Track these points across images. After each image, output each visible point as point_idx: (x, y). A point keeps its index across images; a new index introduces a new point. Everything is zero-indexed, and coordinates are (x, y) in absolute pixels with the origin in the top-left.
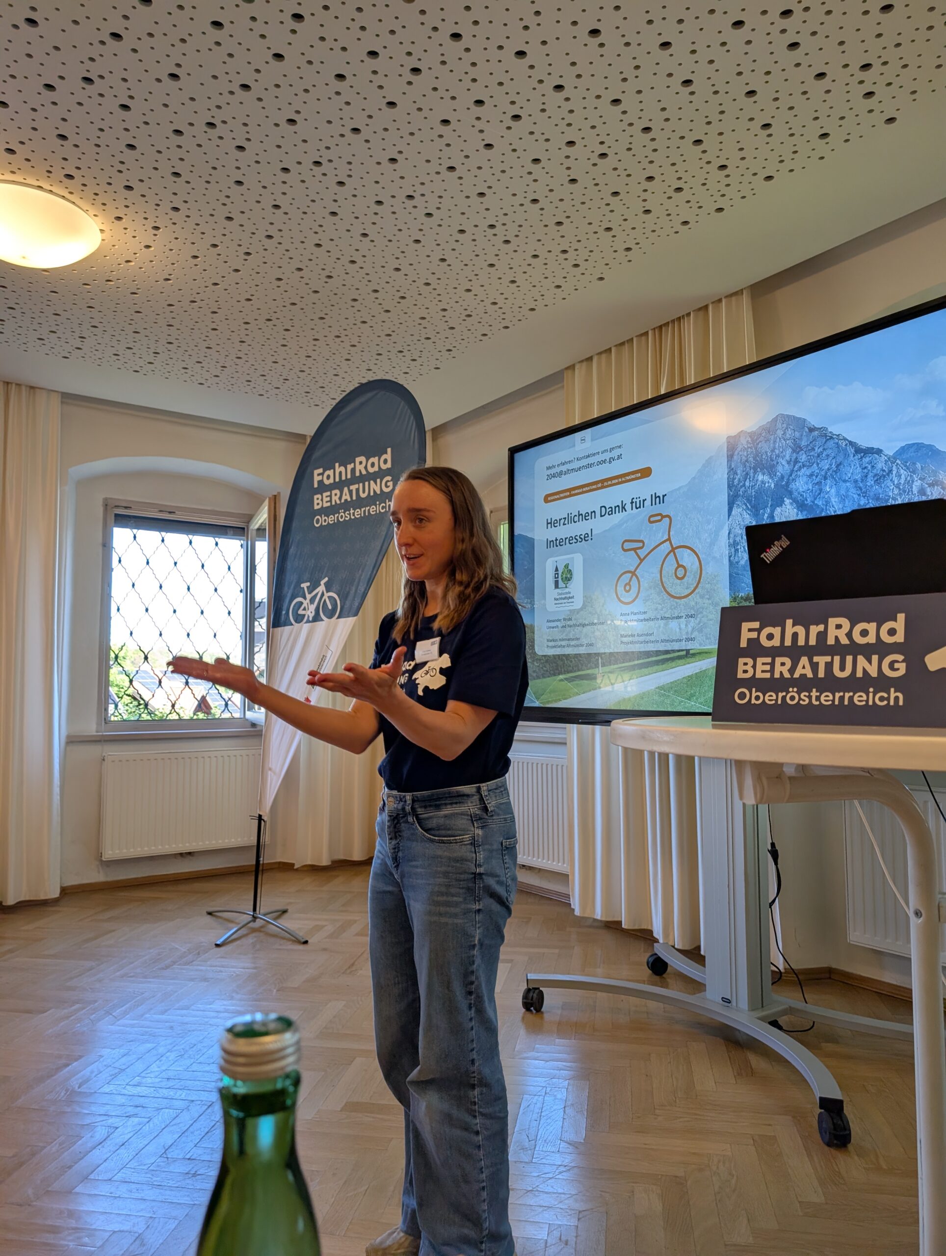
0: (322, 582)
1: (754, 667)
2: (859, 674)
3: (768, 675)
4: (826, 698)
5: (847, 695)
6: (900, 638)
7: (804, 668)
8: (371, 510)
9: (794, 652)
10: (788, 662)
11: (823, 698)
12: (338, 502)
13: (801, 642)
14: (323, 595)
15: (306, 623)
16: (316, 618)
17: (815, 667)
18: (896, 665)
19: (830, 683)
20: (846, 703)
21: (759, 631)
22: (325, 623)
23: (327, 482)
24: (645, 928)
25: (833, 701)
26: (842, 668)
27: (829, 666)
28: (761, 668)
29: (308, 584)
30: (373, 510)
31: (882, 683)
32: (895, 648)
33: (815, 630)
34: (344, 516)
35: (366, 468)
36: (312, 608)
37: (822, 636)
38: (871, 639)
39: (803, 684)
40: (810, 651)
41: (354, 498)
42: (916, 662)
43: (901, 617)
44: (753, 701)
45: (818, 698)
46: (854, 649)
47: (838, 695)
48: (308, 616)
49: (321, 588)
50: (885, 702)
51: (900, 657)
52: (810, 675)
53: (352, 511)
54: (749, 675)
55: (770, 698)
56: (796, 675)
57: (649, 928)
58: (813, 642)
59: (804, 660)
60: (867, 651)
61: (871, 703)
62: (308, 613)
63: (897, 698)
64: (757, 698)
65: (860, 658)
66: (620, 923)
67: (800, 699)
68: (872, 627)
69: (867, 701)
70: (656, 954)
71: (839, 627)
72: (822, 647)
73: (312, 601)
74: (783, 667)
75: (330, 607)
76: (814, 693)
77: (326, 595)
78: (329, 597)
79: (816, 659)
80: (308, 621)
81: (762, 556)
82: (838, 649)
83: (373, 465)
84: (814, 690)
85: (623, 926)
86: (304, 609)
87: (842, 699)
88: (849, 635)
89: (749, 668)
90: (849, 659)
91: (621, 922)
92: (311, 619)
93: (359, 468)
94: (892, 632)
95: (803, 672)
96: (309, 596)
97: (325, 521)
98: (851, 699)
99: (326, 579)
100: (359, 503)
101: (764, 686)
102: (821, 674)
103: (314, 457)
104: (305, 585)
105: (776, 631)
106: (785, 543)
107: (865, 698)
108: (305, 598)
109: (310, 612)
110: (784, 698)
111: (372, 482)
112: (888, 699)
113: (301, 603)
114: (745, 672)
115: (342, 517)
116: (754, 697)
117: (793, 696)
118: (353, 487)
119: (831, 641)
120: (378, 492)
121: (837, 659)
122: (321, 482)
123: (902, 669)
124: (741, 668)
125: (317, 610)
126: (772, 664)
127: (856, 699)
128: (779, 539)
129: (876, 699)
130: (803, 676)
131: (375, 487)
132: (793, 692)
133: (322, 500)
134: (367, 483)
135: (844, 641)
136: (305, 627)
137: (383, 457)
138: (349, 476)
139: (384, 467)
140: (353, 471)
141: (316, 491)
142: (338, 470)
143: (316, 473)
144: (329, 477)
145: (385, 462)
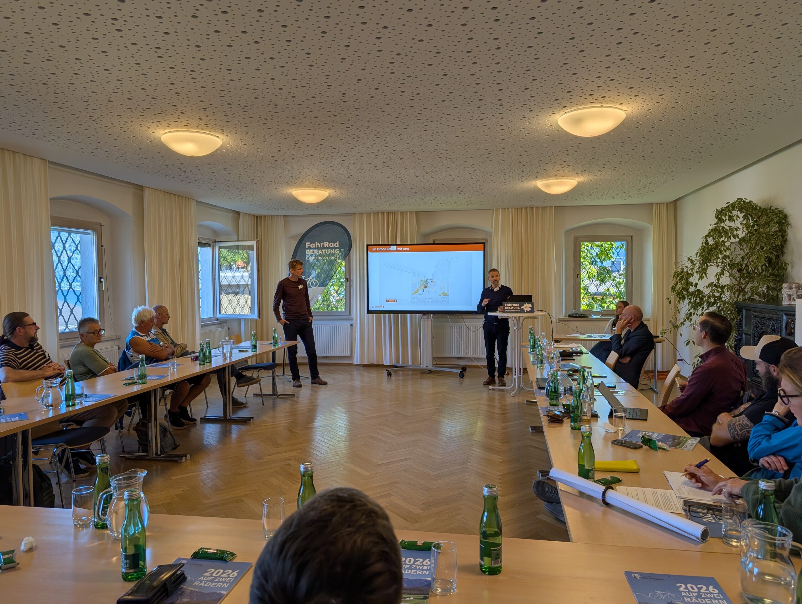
14: (311, 280)
19: (514, 309)
35: (329, 245)
43: (519, 304)
49: (310, 278)
51: (519, 307)
72: (513, 306)
74: (509, 308)
77: (313, 280)
83: (331, 245)
117: (511, 311)
122: (309, 246)
133: (310, 252)
137: (335, 244)
138: (321, 247)
139: (336, 246)
140: (323, 245)
141: (307, 249)
142: (317, 244)
143: (307, 243)
144: (313, 246)
145: (336, 245)
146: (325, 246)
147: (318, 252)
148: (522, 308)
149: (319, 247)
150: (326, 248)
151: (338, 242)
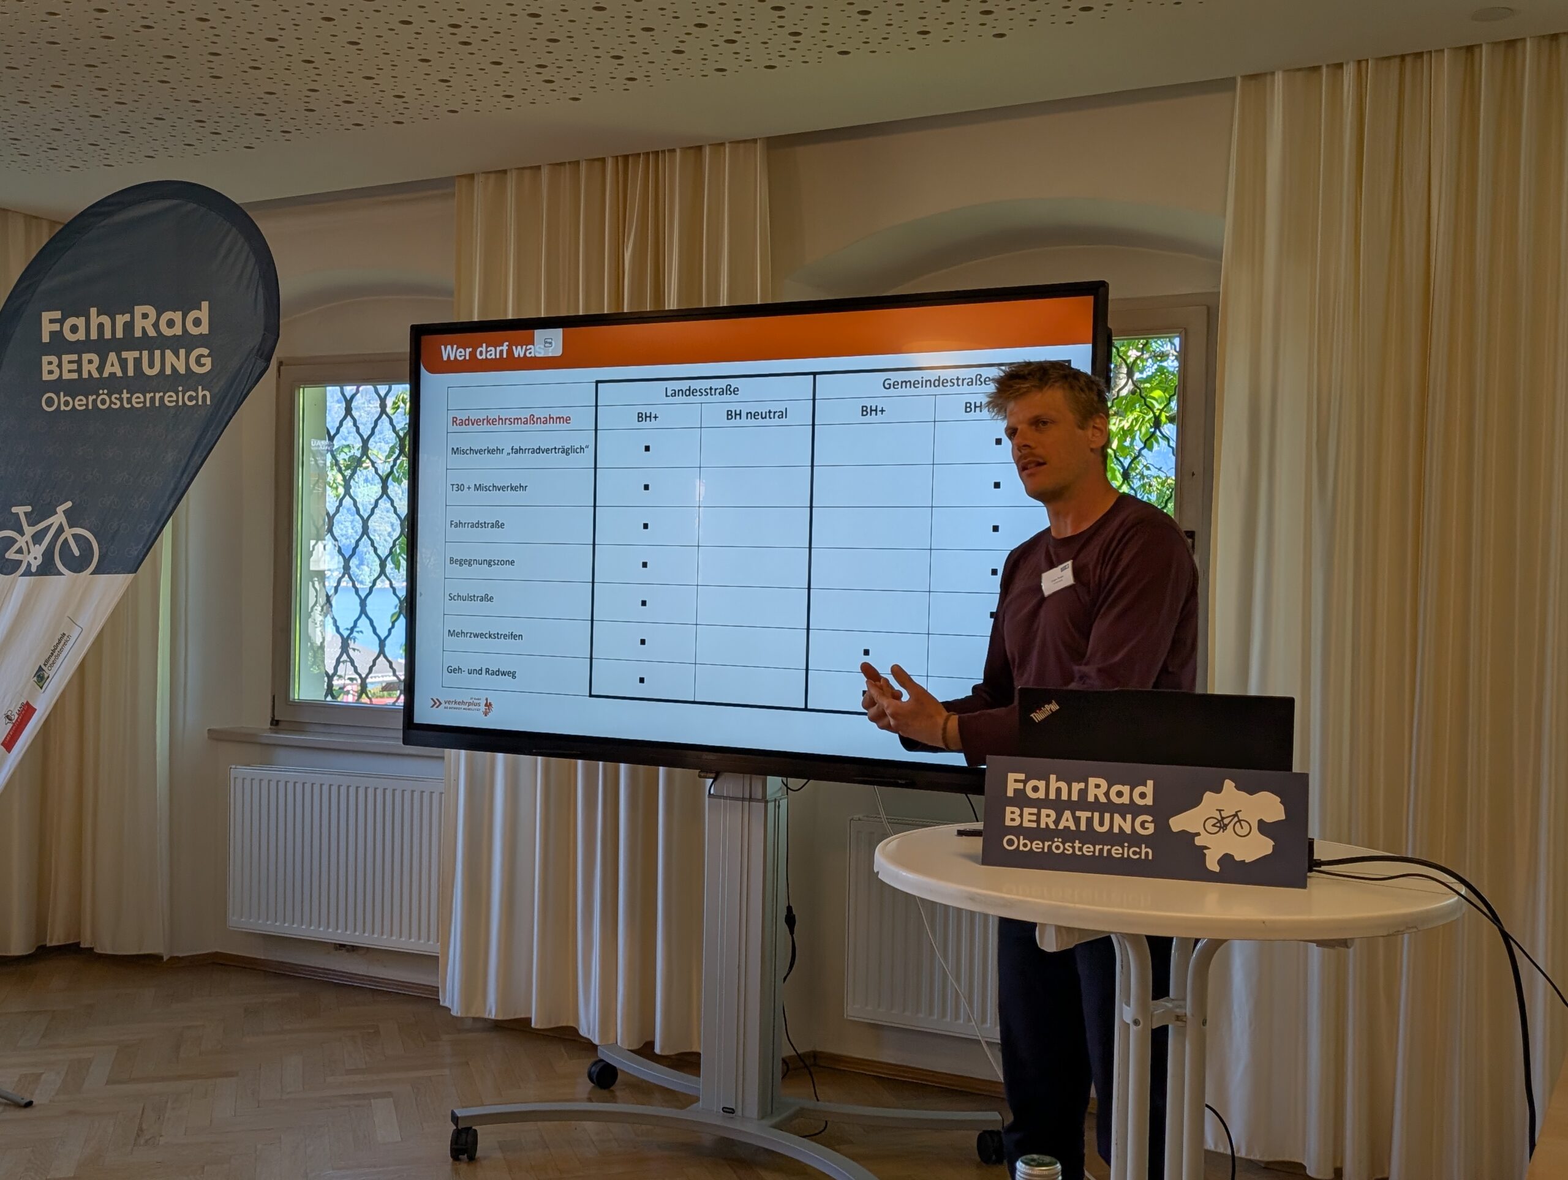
0: (60, 509)
1: (1021, 816)
2: (1116, 830)
3: (1034, 825)
4: (1087, 849)
5: (1106, 848)
6: (1149, 801)
7: (1067, 821)
8: (166, 399)
9: (1059, 806)
10: (1053, 814)
11: (1085, 849)
12: (96, 375)
13: (1064, 797)
14: (60, 530)
15: (22, 575)
16: (47, 568)
17: (1077, 820)
18: (1147, 825)
19: (1090, 836)
20: (1105, 854)
21: (1025, 782)
22: (64, 580)
23: (70, 337)
24: (564, 1024)
25: (1094, 852)
26: (1101, 824)
27: (1090, 821)
28: (1028, 818)
29: (29, 509)
30: (170, 399)
31: (1135, 839)
32: (1145, 810)
33: (1077, 787)
34: (106, 401)
35: (156, 325)
36: (38, 551)
37: (1083, 793)
38: (1125, 800)
39: (1067, 835)
40: (1073, 806)
41: (131, 373)
42: (1162, 825)
43: (1150, 783)
44: (1021, 848)
45: (1080, 849)
46: (1110, 808)
47: (1098, 847)
48: (29, 565)
49: (58, 518)
50: (1137, 856)
51: (1150, 818)
52: (1073, 828)
53: (125, 395)
54: (1017, 823)
55: (1037, 846)
56: (1061, 827)
57: (571, 1024)
58: (1075, 797)
59: (1067, 814)
60: (1122, 810)
61: (1126, 856)
62: (27, 559)
63: (1147, 853)
64: (1025, 845)
65: (1117, 816)
66: (528, 1020)
67: (1065, 849)
68: (1126, 789)
69: (1123, 854)
70: (602, 1060)
71: (1098, 786)
72: (1082, 803)
73: (37, 538)
74: (1048, 818)
75: (77, 553)
76: (1077, 845)
77: (68, 533)
78: (75, 536)
79: (1078, 813)
80: (28, 573)
81: (1032, 715)
82: (1096, 806)
83: (171, 323)
84: (1077, 842)
85: (533, 1025)
86: (20, 551)
87: (1101, 851)
88: (1107, 794)
89: (1016, 816)
90: (1107, 816)
91: (531, 1019)
92: (34, 569)
93: (139, 323)
94: (1143, 795)
95: (1067, 824)
96: (29, 531)
97: (67, 403)
98: (1109, 851)
99: (69, 504)
100: (139, 382)
101: (1032, 834)
102: (1083, 828)
103: (42, 287)
104: (20, 510)
105: (1041, 784)
106: (1054, 707)
107: (1121, 851)
108: (22, 534)
109: (35, 556)
110: (1050, 847)
111: (168, 353)
112: (1140, 853)
113: (13, 541)
114: (1013, 820)
115: (103, 402)
116: (1022, 844)
117: (1058, 846)
118: (130, 356)
119: (1091, 799)
120: (182, 371)
121: (1096, 815)
122: (56, 336)
123: (1151, 829)
124: (1008, 816)
125: (48, 555)
126: (1038, 815)
127: (1113, 851)
128: (1049, 703)
129: (1130, 853)
130: (1067, 828)
131: (176, 362)
132: (1058, 842)
133: (60, 366)
134: (157, 353)
135: (1103, 799)
136: (21, 584)
137: (193, 315)
138: (119, 334)
139: (193, 331)
140: (129, 327)
141: (48, 349)
142: (95, 320)
143: (46, 316)
144: (74, 329)
145: (197, 322)
146: (138, 333)
147: (101, 369)
148: (1177, 823)
149: (108, 335)
150: (147, 343)
151: (205, 305)
